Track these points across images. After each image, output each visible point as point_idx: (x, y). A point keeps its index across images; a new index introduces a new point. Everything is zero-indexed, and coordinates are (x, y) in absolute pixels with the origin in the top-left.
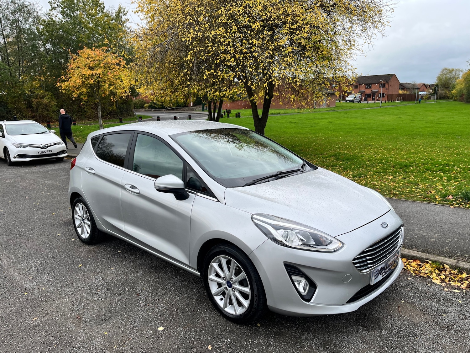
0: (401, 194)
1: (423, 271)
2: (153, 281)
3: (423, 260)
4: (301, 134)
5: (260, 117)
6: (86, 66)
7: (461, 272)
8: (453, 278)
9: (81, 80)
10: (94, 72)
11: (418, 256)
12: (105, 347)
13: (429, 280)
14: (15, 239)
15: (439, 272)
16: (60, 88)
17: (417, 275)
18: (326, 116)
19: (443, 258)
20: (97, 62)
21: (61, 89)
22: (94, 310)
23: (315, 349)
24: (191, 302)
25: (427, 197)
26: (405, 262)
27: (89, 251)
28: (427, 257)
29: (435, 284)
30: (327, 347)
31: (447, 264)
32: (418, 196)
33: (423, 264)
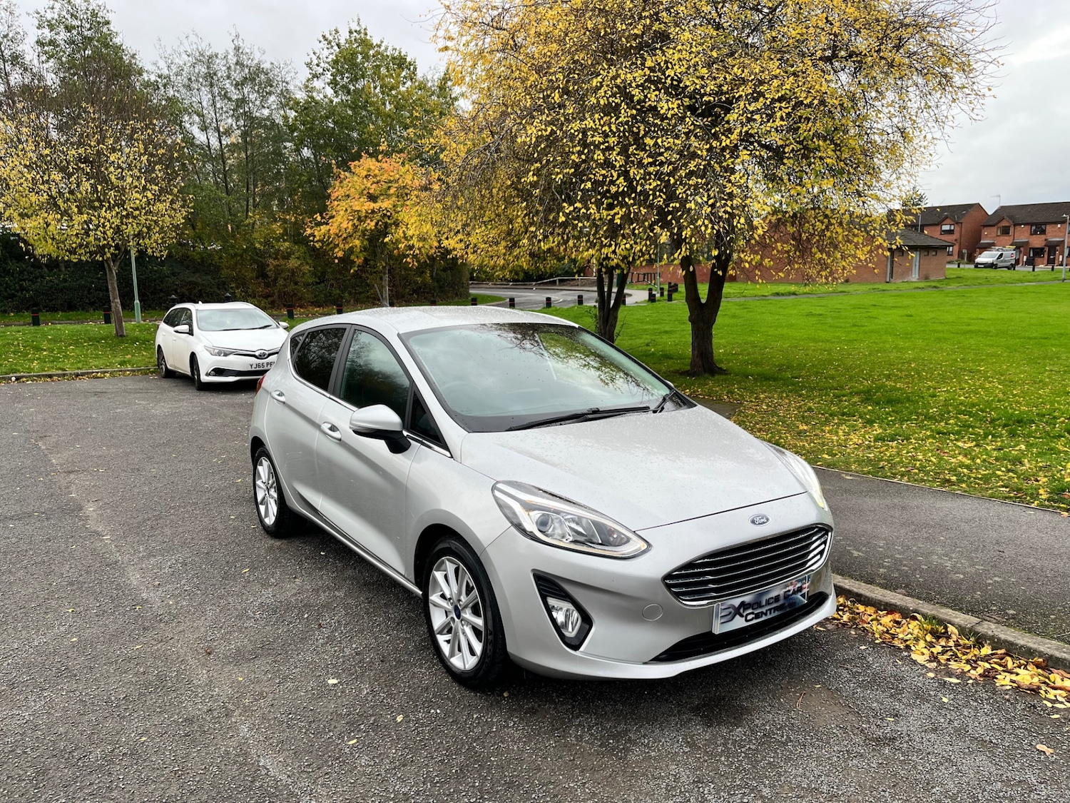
0: (960, 481)
1: (901, 636)
2: (356, 607)
3: (908, 614)
4: (819, 341)
5: (703, 301)
6: (361, 194)
7: (979, 643)
8: (960, 655)
9: (351, 223)
10: (376, 206)
11: (898, 604)
12: (230, 699)
13: (906, 654)
14: (156, 520)
15: (934, 640)
16: (311, 238)
17: (884, 643)
18: (906, 302)
19: (950, 611)
20: (385, 186)
21: (313, 241)
22: (238, 641)
23: (587, 742)
24: (406, 647)
25: (1019, 490)
26: (870, 615)
27: (271, 548)
28: (916, 607)
29: (915, 662)
30: (611, 741)
31: (952, 625)
32: (999, 487)
33: (904, 621)
